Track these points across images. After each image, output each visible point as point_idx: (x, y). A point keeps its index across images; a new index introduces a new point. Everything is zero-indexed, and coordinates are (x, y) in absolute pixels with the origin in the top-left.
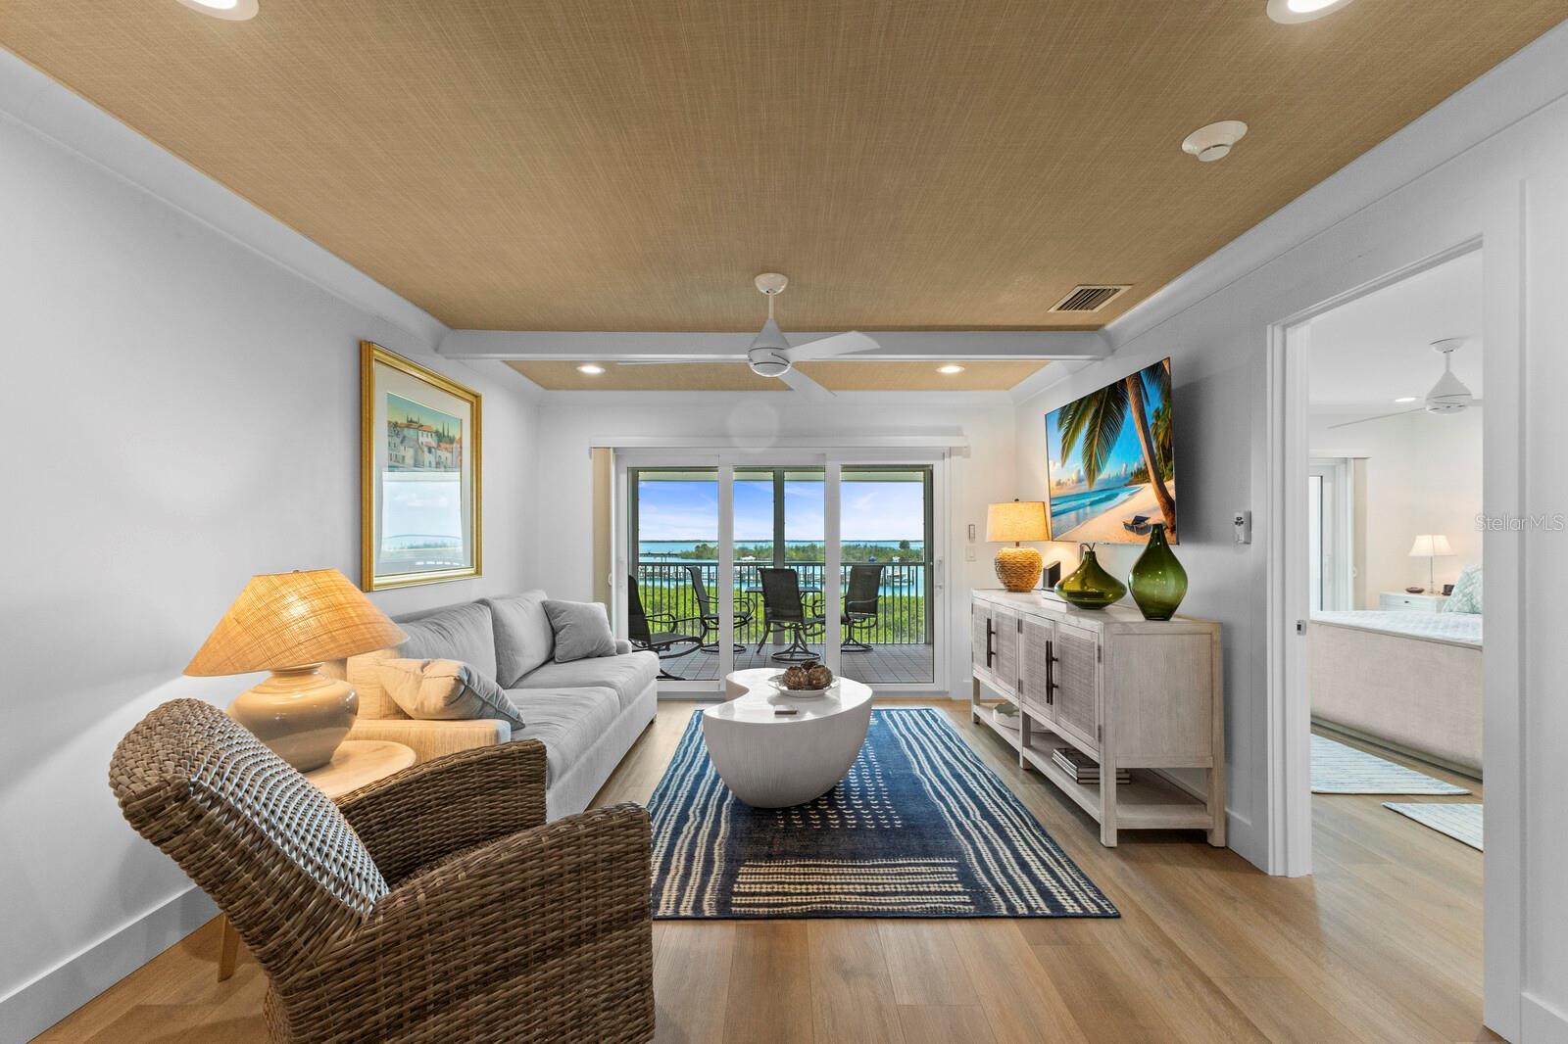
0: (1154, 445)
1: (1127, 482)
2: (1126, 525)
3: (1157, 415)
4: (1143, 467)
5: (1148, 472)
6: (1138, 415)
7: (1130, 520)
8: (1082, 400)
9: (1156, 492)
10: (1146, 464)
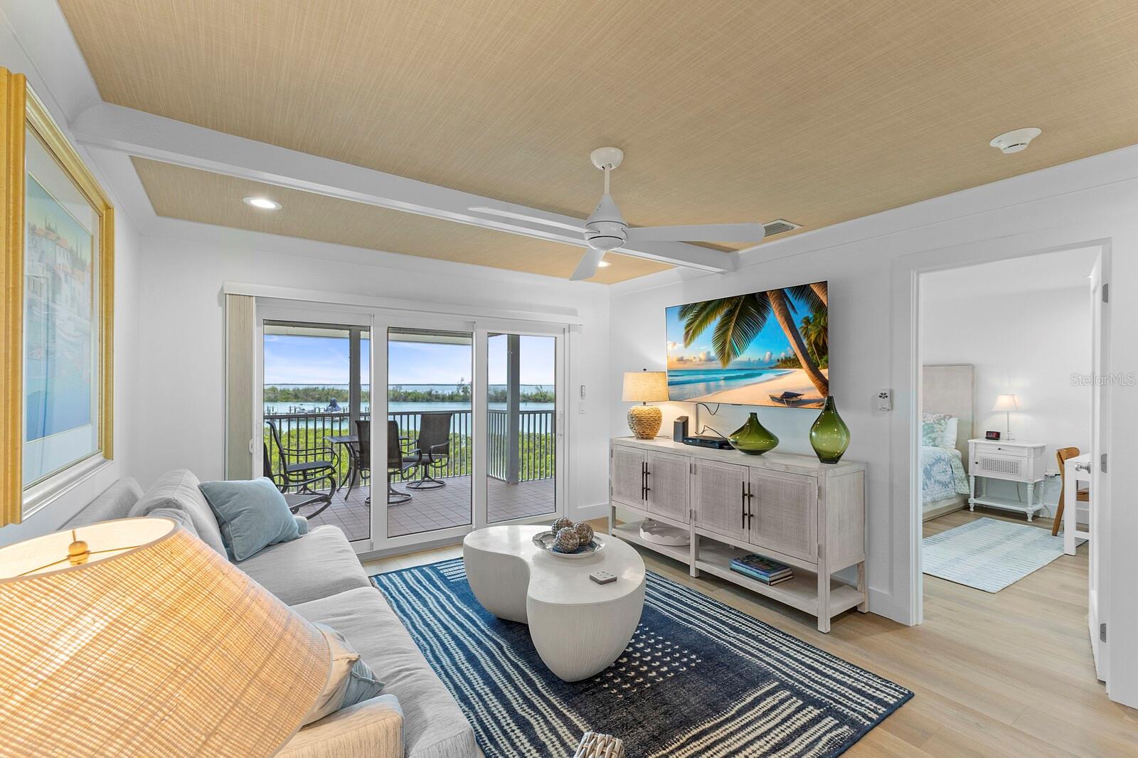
0: (805, 342)
1: (773, 365)
2: (773, 398)
3: (807, 321)
4: (792, 357)
5: (798, 360)
6: (783, 319)
7: (779, 395)
8: (709, 303)
9: (809, 376)
10: (795, 355)
